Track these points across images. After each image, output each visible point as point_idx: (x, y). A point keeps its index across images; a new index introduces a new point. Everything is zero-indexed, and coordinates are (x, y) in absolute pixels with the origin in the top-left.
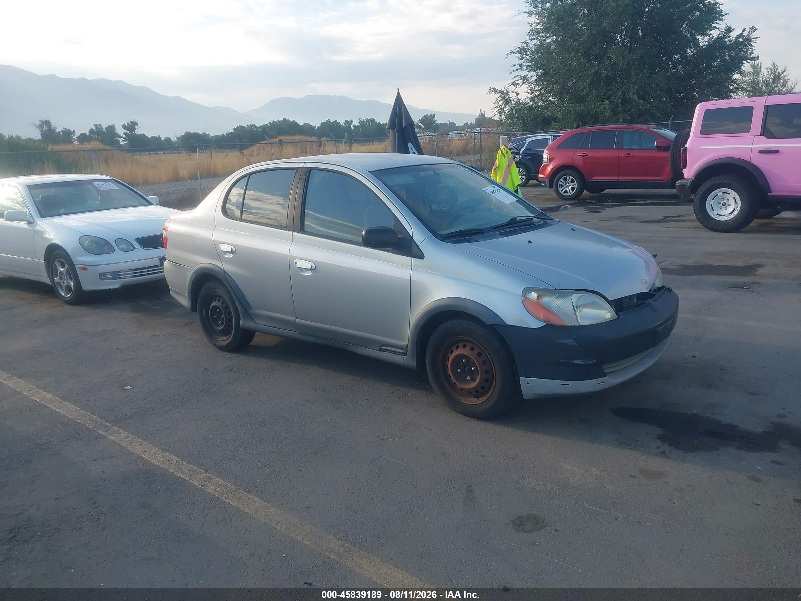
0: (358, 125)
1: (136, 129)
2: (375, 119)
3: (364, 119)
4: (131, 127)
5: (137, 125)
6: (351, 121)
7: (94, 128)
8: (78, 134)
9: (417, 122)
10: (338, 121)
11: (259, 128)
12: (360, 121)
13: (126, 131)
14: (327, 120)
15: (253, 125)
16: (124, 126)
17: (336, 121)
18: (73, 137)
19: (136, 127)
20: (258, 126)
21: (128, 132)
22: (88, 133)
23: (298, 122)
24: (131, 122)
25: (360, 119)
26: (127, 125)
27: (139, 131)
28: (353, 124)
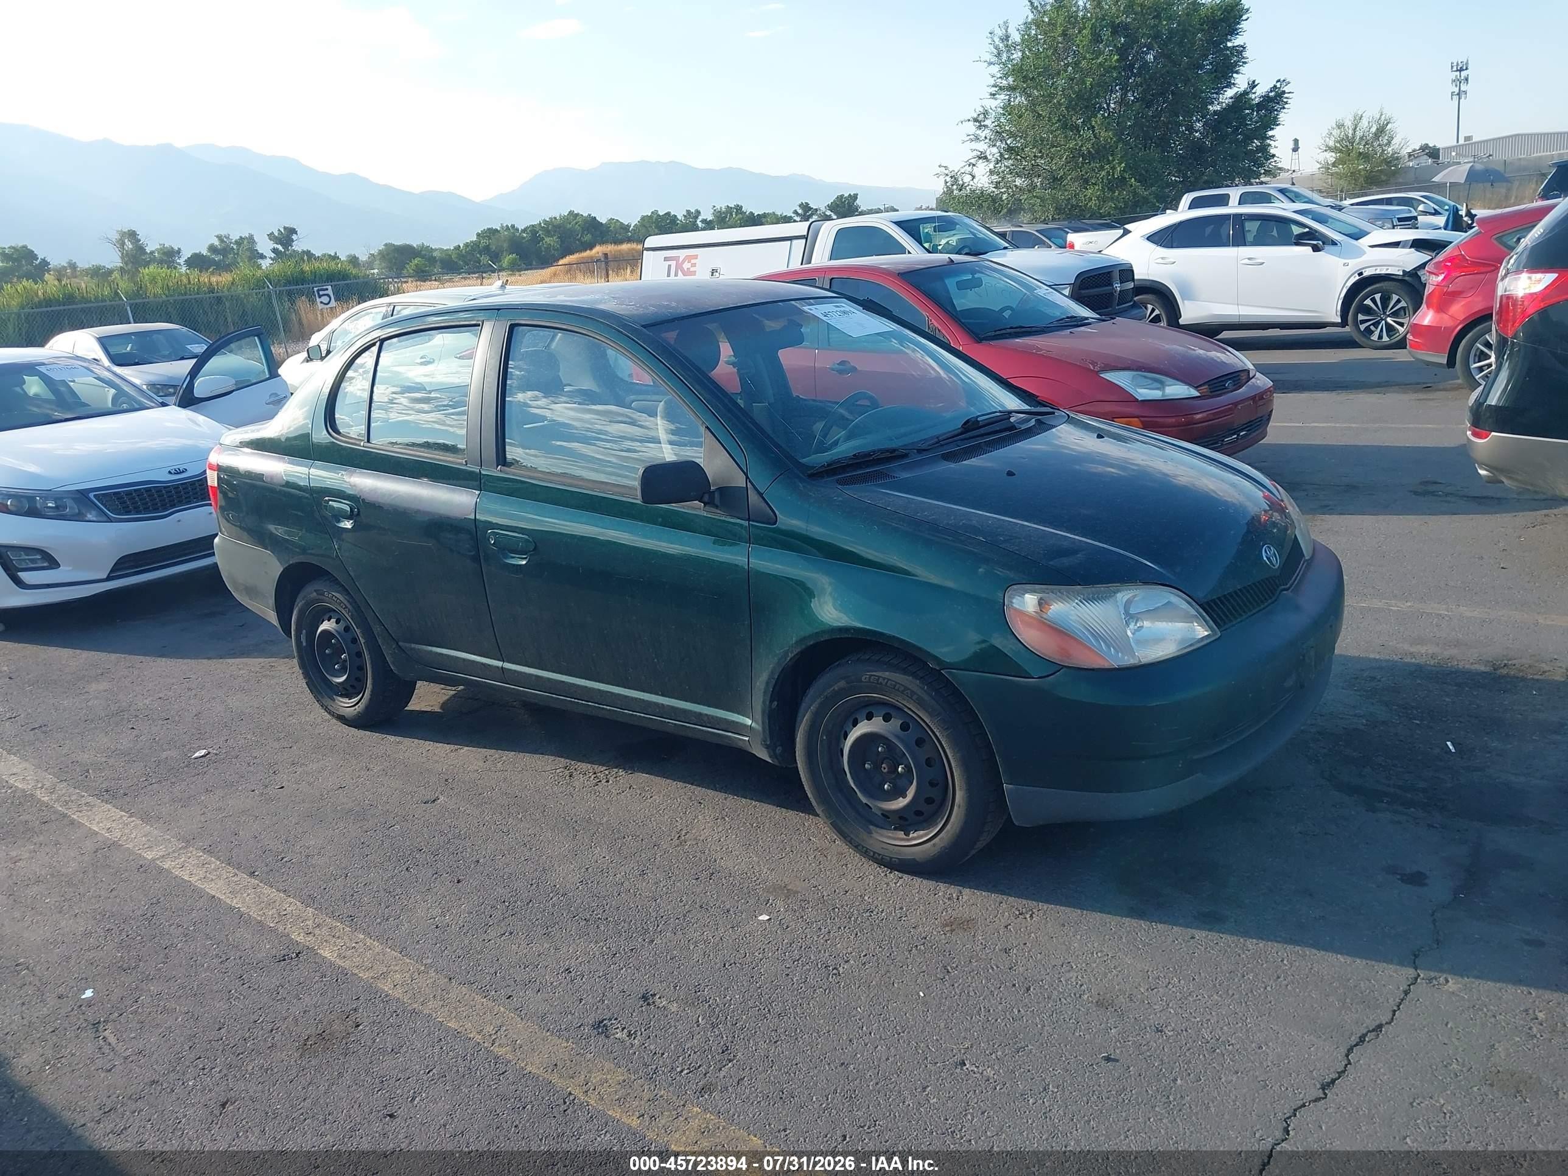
0: (711, 218)
1: (293, 241)
2: (742, 207)
3: (721, 208)
4: (286, 237)
5: (296, 233)
6: (698, 212)
7: (216, 242)
8: (186, 254)
9: (823, 209)
10: (672, 213)
11: (524, 231)
12: (715, 210)
13: (276, 246)
14: (652, 213)
15: (513, 226)
16: (271, 236)
17: (668, 214)
18: (178, 261)
19: (294, 237)
20: (521, 227)
21: (280, 248)
22: (205, 252)
23: (597, 218)
24: (285, 228)
25: (714, 207)
26: (277, 235)
27: (299, 246)
28: (700, 218)
